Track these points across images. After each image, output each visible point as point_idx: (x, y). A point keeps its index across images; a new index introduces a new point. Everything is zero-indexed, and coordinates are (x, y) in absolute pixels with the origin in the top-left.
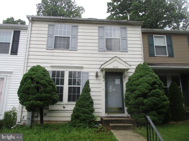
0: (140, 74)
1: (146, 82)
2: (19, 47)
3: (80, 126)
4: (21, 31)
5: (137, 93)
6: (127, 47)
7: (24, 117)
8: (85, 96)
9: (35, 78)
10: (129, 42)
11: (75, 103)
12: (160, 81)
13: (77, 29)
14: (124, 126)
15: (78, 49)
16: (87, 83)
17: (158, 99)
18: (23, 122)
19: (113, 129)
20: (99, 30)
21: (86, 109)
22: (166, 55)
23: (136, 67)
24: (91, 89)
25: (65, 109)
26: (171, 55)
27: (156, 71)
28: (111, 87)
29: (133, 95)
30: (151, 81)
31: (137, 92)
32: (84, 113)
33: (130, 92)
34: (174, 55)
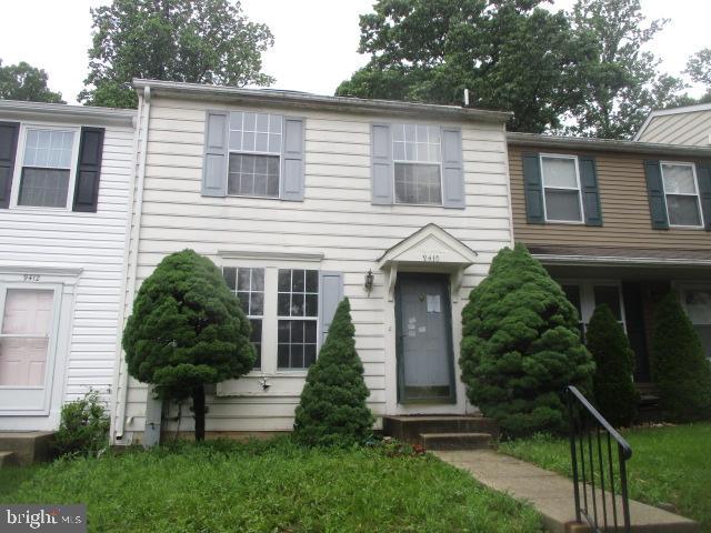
0: (506, 281)
1: (527, 305)
2: (102, 184)
3: (332, 441)
4: (107, 128)
5: (502, 339)
6: (462, 194)
7: (136, 420)
8: (340, 349)
9: (187, 291)
10: (467, 178)
11: (304, 372)
12: (568, 302)
13: (303, 130)
14: (464, 438)
15: (306, 196)
16: (344, 308)
17: (564, 356)
18: (130, 437)
19: (432, 448)
20: (372, 134)
21: (345, 391)
22: (580, 219)
23: (495, 259)
24: (356, 327)
25: (270, 392)
26: (595, 221)
27: (556, 271)
28: (413, 320)
29: (490, 344)
30: (542, 303)
31: (502, 336)
32: (341, 401)
33: (480, 336)
34: (604, 220)
